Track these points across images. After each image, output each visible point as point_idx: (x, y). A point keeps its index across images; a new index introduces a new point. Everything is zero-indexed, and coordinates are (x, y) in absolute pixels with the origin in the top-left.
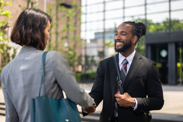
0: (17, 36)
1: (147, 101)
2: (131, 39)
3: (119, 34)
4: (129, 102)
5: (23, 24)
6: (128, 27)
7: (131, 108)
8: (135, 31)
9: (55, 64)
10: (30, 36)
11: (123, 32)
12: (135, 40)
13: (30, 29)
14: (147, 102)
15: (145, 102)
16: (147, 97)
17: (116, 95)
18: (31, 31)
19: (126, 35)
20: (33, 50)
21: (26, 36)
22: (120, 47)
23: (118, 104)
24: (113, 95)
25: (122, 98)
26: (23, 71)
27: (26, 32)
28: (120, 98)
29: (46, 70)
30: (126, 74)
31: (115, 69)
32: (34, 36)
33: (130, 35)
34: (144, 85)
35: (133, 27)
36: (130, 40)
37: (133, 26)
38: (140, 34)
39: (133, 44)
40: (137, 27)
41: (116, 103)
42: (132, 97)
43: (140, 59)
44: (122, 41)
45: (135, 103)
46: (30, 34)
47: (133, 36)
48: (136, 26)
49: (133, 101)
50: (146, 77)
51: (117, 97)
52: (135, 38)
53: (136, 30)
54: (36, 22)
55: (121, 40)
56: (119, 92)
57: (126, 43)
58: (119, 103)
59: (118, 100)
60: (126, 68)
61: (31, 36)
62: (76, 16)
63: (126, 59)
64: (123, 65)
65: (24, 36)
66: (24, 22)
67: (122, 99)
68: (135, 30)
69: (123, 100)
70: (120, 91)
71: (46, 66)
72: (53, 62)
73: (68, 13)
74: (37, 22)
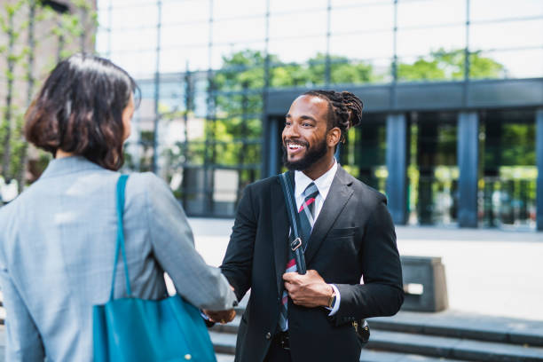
0: (51, 126)
1: (364, 292)
2: (326, 137)
3: (295, 123)
4: (318, 296)
5: (68, 95)
6: (318, 105)
7: (323, 310)
8: (336, 117)
9: (150, 210)
10: (86, 129)
11: (305, 118)
12: (334, 138)
13: (88, 111)
14: (362, 294)
15: (359, 295)
16: (362, 282)
17: (286, 276)
18: (90, 116)
19: (312, 126)
20: (88, 169)
21: (75, 130)
22: (297, 158)
23: (289, 297)
24: (278, 274)
25: (302, 285)
26: (61, 226)
27: (76, 117)
28: (295, 283)
29: (129, 225)
30: (312, 222)
31: (286, 208)
32: (97, 129)
33: (324, 127)
34: (356, 252)
35: (330, 105)
36: (323, 138)
37: (331, 102)
38: (348, 122)
39: (330, 148)
40: (340, 107)
41: (285, 295)
42: (328, 282)
43: (349, 185)
44: (304, 141)
45: (335, 297)
46: (88, 124)
47: (329, 129)
48: (338, 104)
49: (330, 293)
50: (362, 232)
51: (289, 282)
52: (336, 133)
53: (337, 114)
54: (104, 93)
55: (300, 140)
56: (294, 267)
57: (313, 148)
58: (293, 296)
59: (290, 287)
60: (311, 207)
61: (89, 129)
62: (83, 36)
63: (312, 184)
64: (306, 200)
65: (70, 129)
66: (71, 91)
67: (302, 287)
68: (335, 114)
69: (304, 289)
70: (297, 263)
71: (128, 215)
72: (146, 206)
73: (60, 25)
74: (107, 94)
